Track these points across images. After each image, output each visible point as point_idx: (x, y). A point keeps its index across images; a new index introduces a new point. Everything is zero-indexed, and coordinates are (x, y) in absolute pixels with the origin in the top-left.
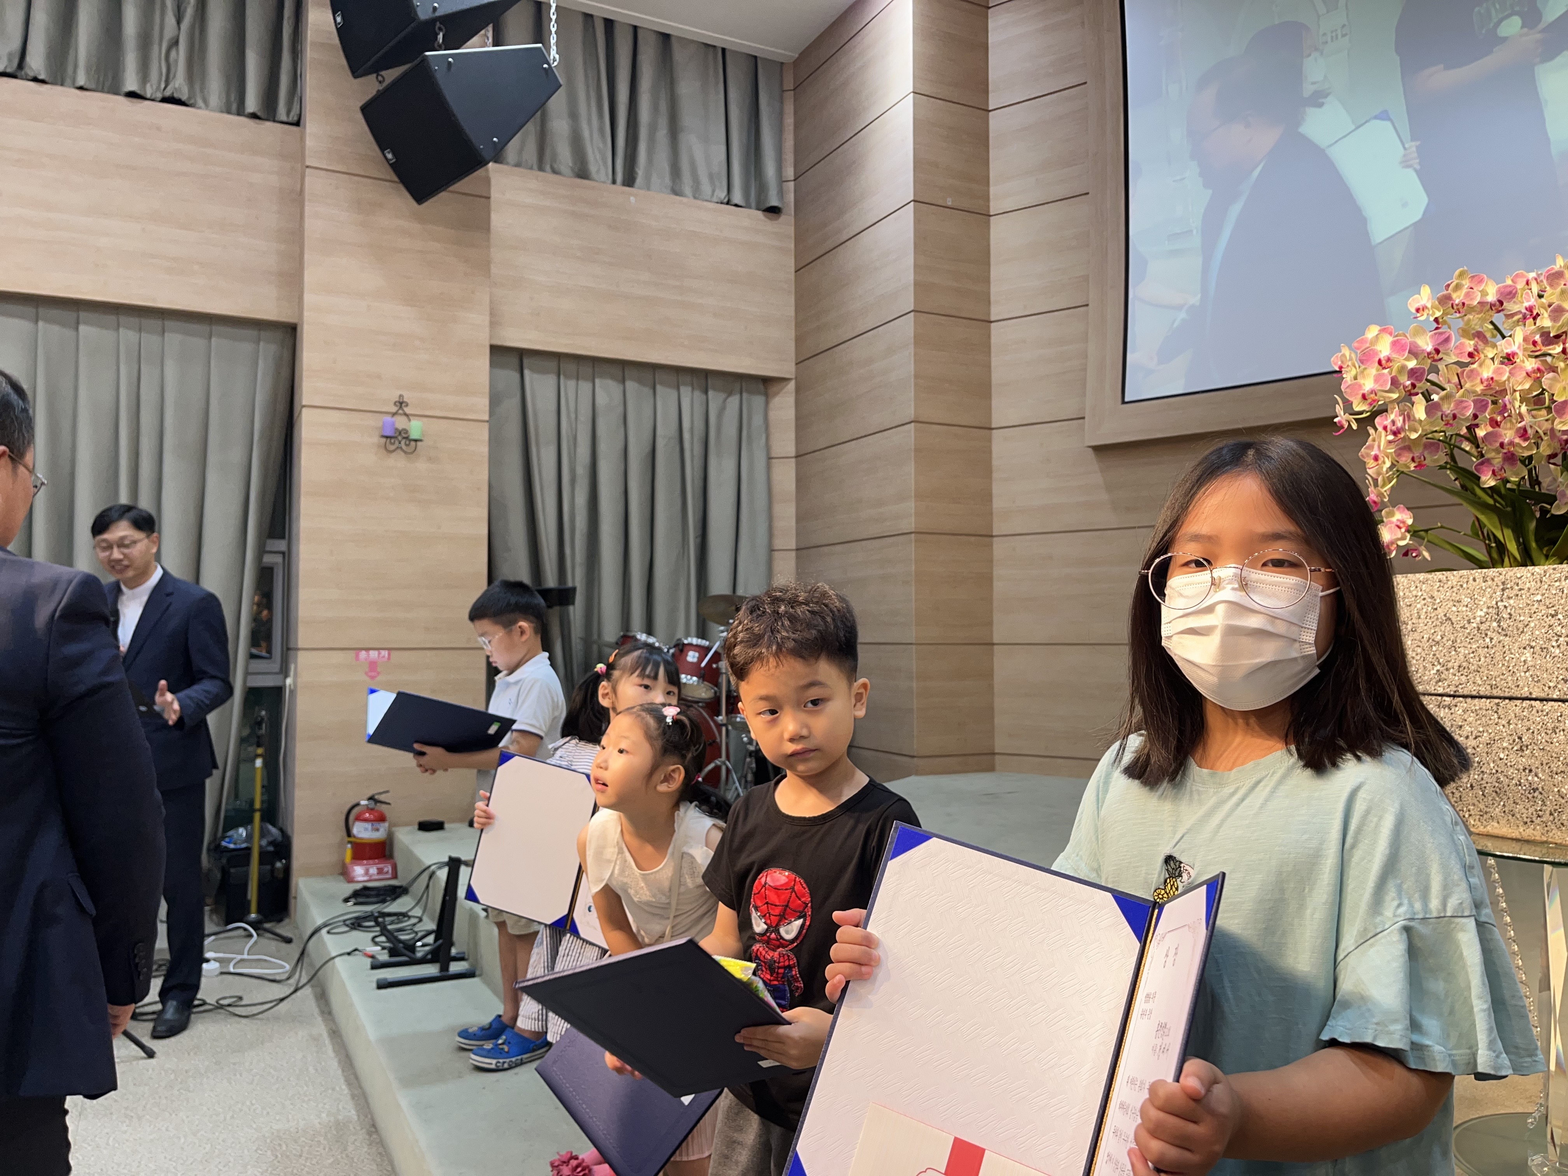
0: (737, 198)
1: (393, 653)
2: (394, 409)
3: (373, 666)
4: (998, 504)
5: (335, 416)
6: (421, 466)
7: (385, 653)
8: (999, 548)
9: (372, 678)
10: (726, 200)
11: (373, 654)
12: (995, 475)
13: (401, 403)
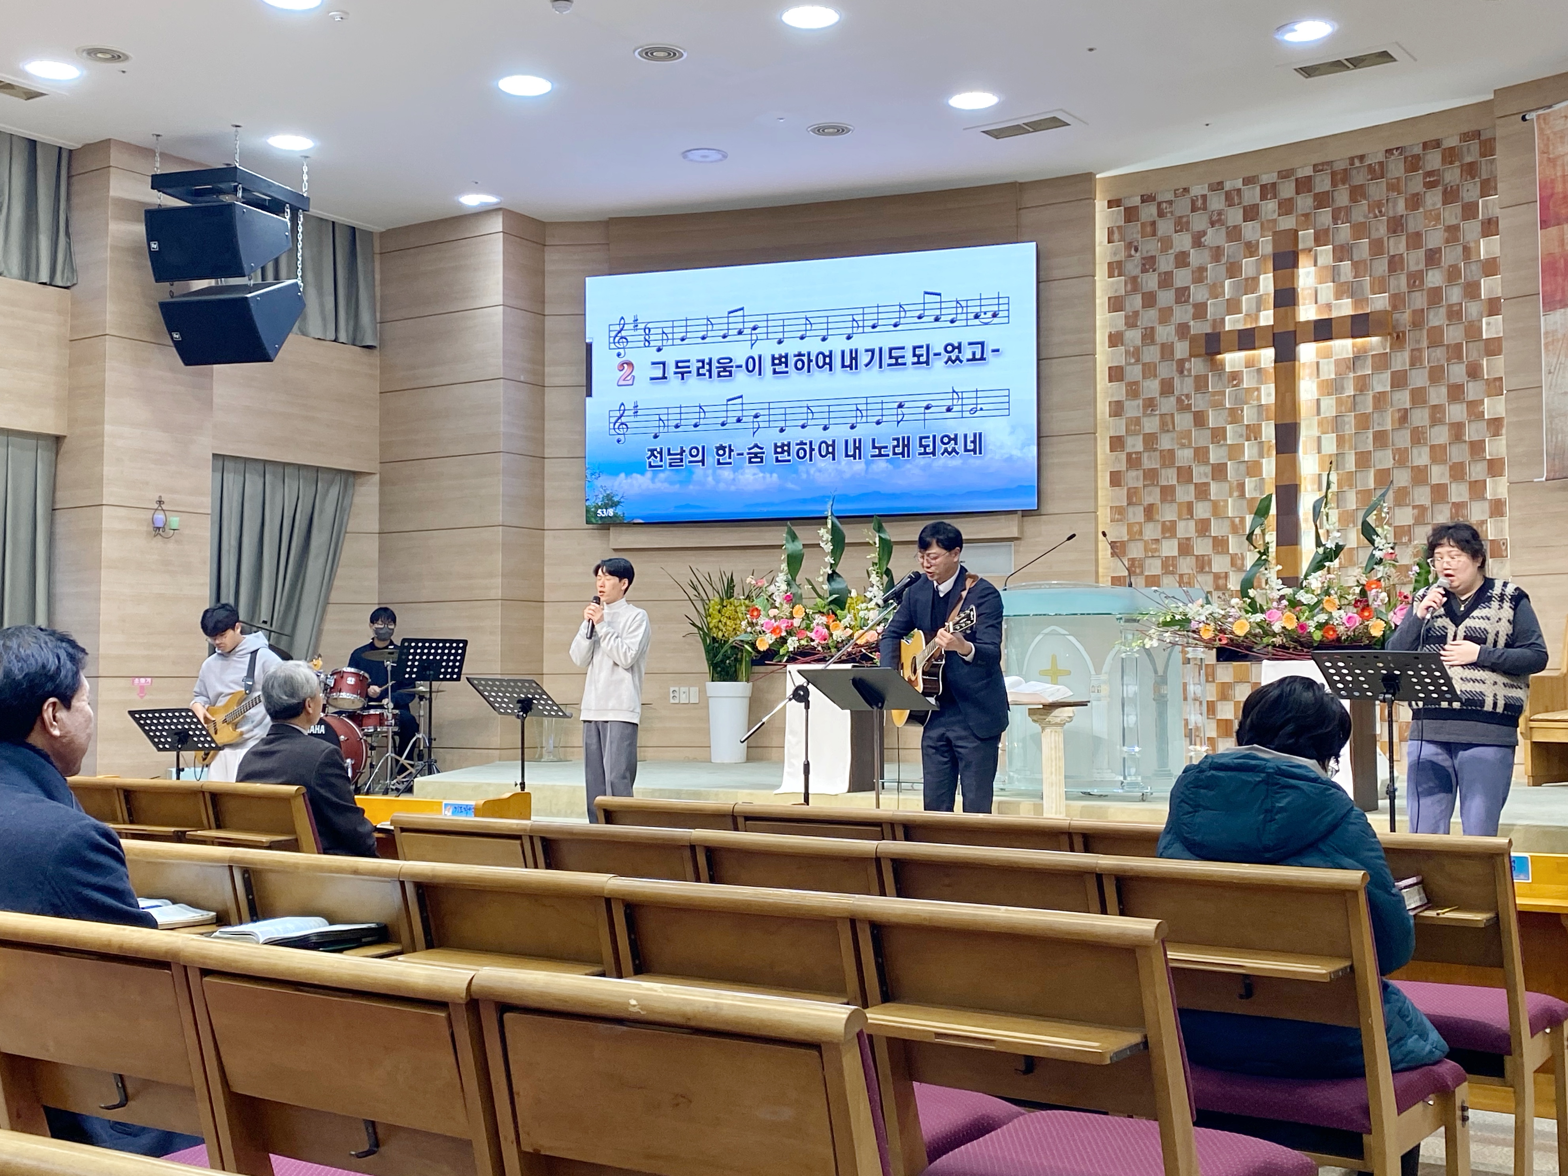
0: (343, 337)
1: (155, 680)
2: (156, 506)
3: (142, 688)
4: (547, 580)
5: (122, 512)
6: (171, 546)
7: (149, 680)
8: (548, 610)
9: (142, 697)
10: (333, 338)
11: (143, 680)
12: (546, 561)
13: (160, 502)
